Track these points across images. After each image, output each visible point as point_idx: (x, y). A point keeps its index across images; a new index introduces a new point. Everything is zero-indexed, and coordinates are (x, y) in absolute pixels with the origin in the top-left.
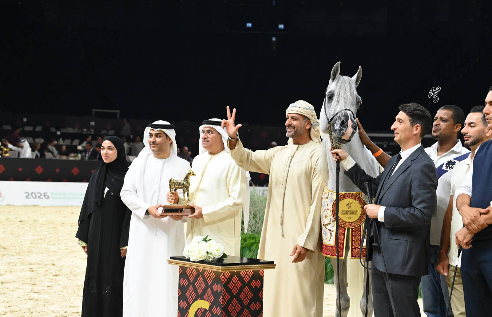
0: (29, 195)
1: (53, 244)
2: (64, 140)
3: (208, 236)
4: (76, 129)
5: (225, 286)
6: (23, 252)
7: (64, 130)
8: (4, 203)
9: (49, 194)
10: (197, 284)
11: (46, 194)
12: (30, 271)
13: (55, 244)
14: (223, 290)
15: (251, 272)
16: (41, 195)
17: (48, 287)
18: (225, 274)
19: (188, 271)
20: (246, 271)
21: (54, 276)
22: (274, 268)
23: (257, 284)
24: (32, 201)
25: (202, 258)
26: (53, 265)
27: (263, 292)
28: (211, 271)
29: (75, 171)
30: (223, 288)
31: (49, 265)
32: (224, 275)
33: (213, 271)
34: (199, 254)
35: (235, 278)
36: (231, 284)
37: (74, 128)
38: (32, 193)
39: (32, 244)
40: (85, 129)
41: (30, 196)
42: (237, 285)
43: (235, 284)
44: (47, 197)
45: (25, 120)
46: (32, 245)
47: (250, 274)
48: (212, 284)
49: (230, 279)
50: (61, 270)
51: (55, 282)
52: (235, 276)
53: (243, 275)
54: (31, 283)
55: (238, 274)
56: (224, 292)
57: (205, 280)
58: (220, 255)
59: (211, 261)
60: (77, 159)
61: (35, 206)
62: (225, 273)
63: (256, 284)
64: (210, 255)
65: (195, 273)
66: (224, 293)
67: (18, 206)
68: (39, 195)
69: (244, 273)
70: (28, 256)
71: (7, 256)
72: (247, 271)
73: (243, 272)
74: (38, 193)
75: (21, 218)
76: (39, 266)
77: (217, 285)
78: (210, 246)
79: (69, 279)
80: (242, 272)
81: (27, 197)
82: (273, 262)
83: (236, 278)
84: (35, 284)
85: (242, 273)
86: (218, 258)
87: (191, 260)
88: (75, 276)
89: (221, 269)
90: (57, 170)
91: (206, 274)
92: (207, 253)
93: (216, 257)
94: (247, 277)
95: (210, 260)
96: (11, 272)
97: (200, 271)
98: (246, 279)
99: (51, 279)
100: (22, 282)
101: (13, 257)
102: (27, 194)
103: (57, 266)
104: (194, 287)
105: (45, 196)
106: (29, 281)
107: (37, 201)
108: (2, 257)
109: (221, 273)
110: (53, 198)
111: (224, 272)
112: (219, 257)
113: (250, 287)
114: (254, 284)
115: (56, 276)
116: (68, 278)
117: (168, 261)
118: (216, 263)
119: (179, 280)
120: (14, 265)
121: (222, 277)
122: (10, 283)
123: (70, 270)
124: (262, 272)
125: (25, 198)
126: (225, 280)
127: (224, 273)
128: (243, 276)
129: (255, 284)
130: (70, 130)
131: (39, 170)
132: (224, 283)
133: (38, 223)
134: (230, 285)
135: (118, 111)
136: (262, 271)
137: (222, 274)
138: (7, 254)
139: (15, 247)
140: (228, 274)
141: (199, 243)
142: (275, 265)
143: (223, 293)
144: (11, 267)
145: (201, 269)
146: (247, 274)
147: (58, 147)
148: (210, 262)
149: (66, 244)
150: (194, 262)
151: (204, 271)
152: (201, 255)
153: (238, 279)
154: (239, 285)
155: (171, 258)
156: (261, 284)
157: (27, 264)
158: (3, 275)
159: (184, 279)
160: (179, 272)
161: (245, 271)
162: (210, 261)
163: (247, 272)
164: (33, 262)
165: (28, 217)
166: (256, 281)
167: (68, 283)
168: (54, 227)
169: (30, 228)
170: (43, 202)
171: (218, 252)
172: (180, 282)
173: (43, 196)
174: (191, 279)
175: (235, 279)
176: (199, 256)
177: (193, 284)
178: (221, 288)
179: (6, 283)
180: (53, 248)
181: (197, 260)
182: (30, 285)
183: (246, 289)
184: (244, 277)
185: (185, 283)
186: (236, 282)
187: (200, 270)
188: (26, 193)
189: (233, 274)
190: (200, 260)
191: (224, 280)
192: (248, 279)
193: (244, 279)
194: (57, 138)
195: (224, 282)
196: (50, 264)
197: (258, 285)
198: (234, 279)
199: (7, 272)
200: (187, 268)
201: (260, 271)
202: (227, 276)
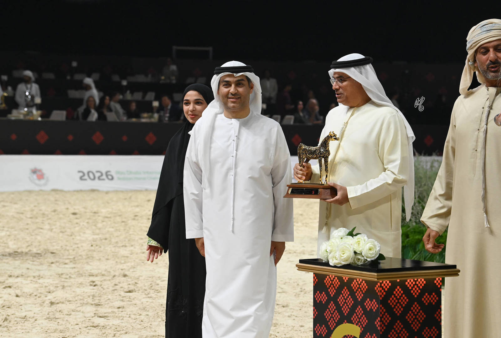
0: (84, 175)
1: (123, 246)
2: (132, 93)
3: (355, 227)
4: (150, 76)
5: (384, 302)
6: (80, 258)
7: (132, 79)
8: (48, 188)
9: (113, 173)
10: (340, 299)
11: (109, 173)
12: (91, 285)
13: (126, 246)
14: (381, 308)
15: (422, 281)
16: (102, 175)
17: (119, 308)
18: (383, 285)
19: (327, 281)
20: (414, 281)
21: (127, 292)
22: (457, 275)
23: (432, 299)
24: (89, 184)
25: (347, 260)
26: (125, 276)
27: (441, 311)
28: (361, 280)
29: (151, 138)
30: (381, 306)
31: (119, 276)
32: (381, 286)
33: (364, 280)
34: (342, 255)
35: (398, 290)
36: (393, 299)
37: (146, 76)
38: (88, 173)
39: (92, 246)
41: (86, 177)
42: (402, 301)
43: (398, 300)
44: (110, 177)
45: (74, 64)
46: (93, 248)
47: (421, 285)
48: (364, 300)
49: (390, 292)
50: (136, 283)
51: (128, 301)
52: (398, 287)
53: (410, 285)
54: (93, 303)
55: (402, 284)
56: (383, 311)
57: (352, 293)
58: (373, 257)
59: (362, 265)
60: (153, 120)
61: (93, 191)
62: (383, 282)
63: (430, 299)
64: (359, 257)
65: (337, 283)
66: (383, 313)
67: (69, 192)
68: (99, 174)
69: (412, 283)
70: (87, 263)
71: (58, 264)
72: (416, 279)
73: (410, 282)
74: (97, 172)
75: (74, 209)
76: (105, 278)
77: (371, 301)
78: (359, 243)
79: (149, 296)
80: (408, 281)
81: (81, 178)
82: (455, 267)
83: (400, 290)
84: (99, 305)
85: (408, 283)
86: (372, 261)
87: (331, 264)
88: (158, 291)
89: (376, 277)
90: (125, 138)
91: (354, 285)
92: (355, 253)
93: (369, 260)
94: (416, 289)
95: (360, 263)
96: (63, 287)
97: (345, 281)
98: (414, 291)
99: (123, 297)
100: (82, 302)
101: (66, 266)
102: (81, 174)
103: (131, 278)
104: (337, 304)
105: (107, 176)
106: (90, 300)
107: (96, 184)
108: (49, 266)
109: (376, 283)
110: (119, 179)
111: (381, 282)
112: (373, 259)
113: (421, 303)
114: (426, 298)
115: (130, 292)
116: (147, 295)
117: (297, 266)
118: (368, 267)
119: (314, 294)
120: (68, 277)
121: (379, 288)
122: (63, 303)
123: (150, 283)
124: (439, 281)
125: (78, 179)
126: (383, 293)
127: (381, 284)
128: (410, 288)
129: (428, 299)
130: (141, 78)
131: (98, 138)
132: (381, 299)
133: (99, 216)
134: (392, 301)
135: (210, 49)
136: (439, 279)
137: (379, 284)
138: (57, 262)
139: (68, 250)
140: (387, 283)
141: (342, 238)
142: (459, 271)
143: (381, 313)
144: (63, 280)
145: (346, 278)
146: (416, 284)
147: (125, 104)
148: (360, 266)
149: (142, 245)
150: (335, 267)
151: (351, 280)
152: (345, 256)
153: (402, 292)
154: (405, 300)
155: (301, 261)
156: (437, 298)
157: (87, 275)
158: (53, 292)
159: (321, 293)
160: (314, 282)
161: (412, 281)
162: (358, 265)
163: (416, 281)
164: (95, 272)
165: (84, 208)
166: (430, 294)
167: (147, 302)
168: (123, 222)
169: (88, 223)
170: (105, 185)
171: (371, 252)
172: (315, 296)
173: (104, 177)
174: (332, 292)
175: (398, 292)
176: (342, 258)
177: (335, 299)
178: (377, 306)
179: (58, 303)
180: (123, 252)
181: (341, 264)
182: (92, 306)
183: (416, 307)
184: (412, 289)
185: (324, 298)
186: (400, 297)
187: (344, 278)
188: (79, 172)
189: (394, 284)
190: (344, 263)
191: (381, 294)
192: (417, 291)
193: (412, 292)
194: (122, 90)
195: (381, 296)
196: (120, 274)
197: (434, 301)
198: (396, 292)
199: (58, 287)
200: (325, 276)
201: (436, 280)
202: (386, 287)
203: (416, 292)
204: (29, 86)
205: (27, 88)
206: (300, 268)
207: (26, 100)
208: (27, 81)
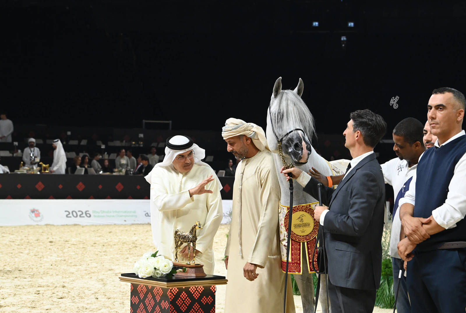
0: (69, 214)
1: (74, 265)
2: (109, 154)
3: (158, 251)
4: (124, 141)
5: (173, 303)
6: (39, 274)
7: (111, 144)
8: (43, 223)
9: (91, 212)
10: (147, 301)
11: (87, 212)
12: (35, 293)
13: (76, 265)
14: (171, 307)
15: (201, 288)
16: (82, 213)
17: (47, 310)
18: (172, 291)
19: (139, 288)
20: (195, 288)
21: (60, 298)
22: (226, 283)
23: (208, 300)
24: (73, 220)
25: (149, 274)
26: (64, 287)
27: (215, 308)
28: (159, 288)
29: (119, 187)
30: (171, 305)
31: (59, 287)
32: (171, 292)
33: (161, 288)
34: (146, 270)
35: (184, 294)
36: (180, 300)
37: (122, 141)
38: (72, 212)
39: (52, 265)
40: (133, 142)
41: (71, 215)
42: (186, 302)
43: (184, 301)
44: (88, 215)
45: (69, 133)
46: (52, 267)
47: (200, 290)
48: (160, 301)
49: (177, 296)
50: (69, 292)
51: (57, 305)
52: (184, 292)
53: (193, 291)
54: (30, 306)
55: (187, 290)
56: (172, 309)
57: (154, 297)
58: (167, 272)
59: (160, 277)
60: (121, 174)
61: (75, 225)
62: (172, 289)
63: (207, 300)
64: (158, 271)
65: (145, 290)
66: (172, 310)
67: (58, 225)
68: (80, 213)
69: (194, 289)
70: (42, 278)
71: (19, 278)
72: (197, 287)
73: (192, 289)
74: (79, 211)
75: (53, 239)
76: (49, 288)
77: (165, 302)
78: (158, 262)
79: (74, 301)
80: (191, 288)
81: (67, 216)
82: (224, 277)
83: (185, 294)
84: (34, 308)
85: (191, 289)
86: (167, 274)
87: (140, 276)
88: (81, 298)
89: (166, 285)
90: (100, 187)
91: (155, 291)
92: (155, 269)
93: (164, 273)
94: (196, 293)
95: (158, 276)
96: (15, 295)
97: (150, 288)
98: (195, 295)
99: (54, 302)
100: (22, 305)
101: (25, 280)
102: (67, 213)
103: (67, 288)
104: (144, 305)
105: (86, 214)
106: (29, 305)
107: (78, 220)
108: (13, 280)
109: (168, 289)
110: (95, 216)
111: (171, 288)
112: (167, 273)
113: (200, 303)
114: (204, 300)
115: (61, 298)
116: (73, 300)
117: (119, 278)
118: (165, 279)
119: (131, 298)
120: (22, 288)
121: (169, 293)
122: (9, 306)
123: (79, 292)
124: (214, 288)
125: (65, 216)
126: (172, 297)
127: (171, 290)
128: (193, 293)
129: (206, 300)
130: (117, 143)
131: (81, 187)
132: (171, 300)
133: (68, 244)
134: (179, 302)
135: (170, 122)
136: (214, 286)
137: (169, 290)
138: (19, 277)
139: (32, 269)
140: (175, 290)
141: (147, 259)
142: (227, 281)
143: (171, 310)
144: (17, 290)
145: (150, 286)
146: (197, 290)
148: (158, 278)
149: (89, 265)
150: (142, 278)
151: (153, 288)
152: (148, 271)
153: (186, 296)
154: (188, 301)
155: (122, 275)
156: (212, 300)
157: (36, 286)
158: (6, 298)
159: (135, 297)
160: (131, 290)
161: (194, 288)
162: (158, 277)
163: (196, 288)
164: (43, 284)
165: (60, 238)
166: (207, 297)
167: (70, 305)
168: (83, 248)
169: (58, 248)
170: (85, 221)
171: (166, 268)
172: (132, 299)
173: (84, 215)
174: (142, 296)
175: (184, 296)
176: (146, 272)
177: (143, 301)
178: (168, 305)
179: (5, 306)
180: (73, 269)
181: (145, 276)
182: (29, 308)
183: (196, 306)
184: (194, 294)
185: (136, 300)
186: (185, 299)
187: (149, 287)
188: (66, 211)
189: (180, 291)
190: (147, 276)
191: (171, 297)
192: (198, 295)
193: (194, 295)
194: (102, 152)
195: (171, 298)
196: (60, 286)
197: (210, 302)
198: (182, 296)
199: (11, 295)
200: (138, 285)
201: (211, 287)
202: (175, 292)
203: (196, 296)
204: (32, 149)
205: (31, 151)
206: (121, 279)
207: (31, 159)
208: (31, 146)
